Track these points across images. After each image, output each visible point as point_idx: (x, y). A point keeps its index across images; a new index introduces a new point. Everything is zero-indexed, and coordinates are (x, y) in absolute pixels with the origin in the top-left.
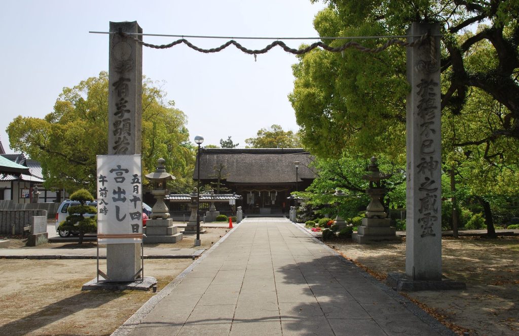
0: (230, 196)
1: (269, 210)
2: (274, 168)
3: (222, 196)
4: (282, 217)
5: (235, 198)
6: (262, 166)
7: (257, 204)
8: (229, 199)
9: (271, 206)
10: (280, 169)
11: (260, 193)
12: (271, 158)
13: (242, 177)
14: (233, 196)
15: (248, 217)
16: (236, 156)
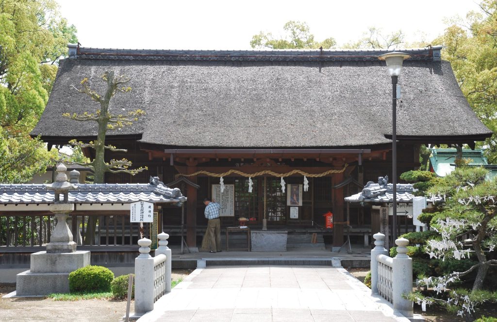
0: (137, 191)
1: (279, 238)
2: (297, 105)
3: (106, 192)
4: (328, 264)
5: (156, 198)
6: (259, 99)
7: (243, 219)
8: (130, 202)
9: (285, 224)
10: (316, 108)
11: (251, 183)
12: (288, 76)
13: (192, 129)
14: (147, 192)
15: (209, 264)
16: (180, 71)
